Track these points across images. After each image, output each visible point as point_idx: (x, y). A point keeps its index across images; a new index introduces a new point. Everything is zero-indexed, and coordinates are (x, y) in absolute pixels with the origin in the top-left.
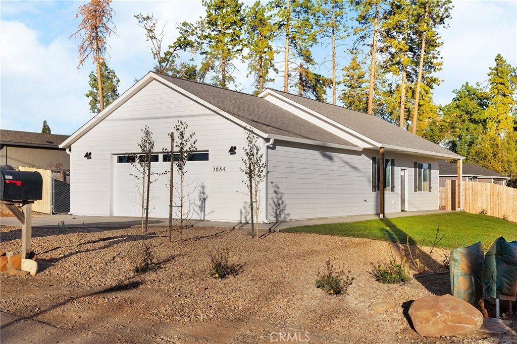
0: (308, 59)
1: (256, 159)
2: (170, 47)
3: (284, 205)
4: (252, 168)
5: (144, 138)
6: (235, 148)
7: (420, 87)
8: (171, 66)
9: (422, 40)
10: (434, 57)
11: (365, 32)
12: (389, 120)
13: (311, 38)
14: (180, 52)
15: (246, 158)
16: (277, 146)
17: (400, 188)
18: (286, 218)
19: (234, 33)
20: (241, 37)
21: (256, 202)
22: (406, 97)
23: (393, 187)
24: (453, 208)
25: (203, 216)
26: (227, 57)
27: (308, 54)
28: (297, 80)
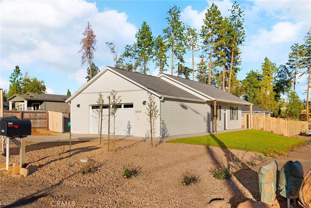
0: (182, 60)
1: (153, 108)
2: (121, 56)
4: (151, 112)
5: (99, 98)
6: (145, 102)
7: (231, 72)
8: (121, 64)
9: (232, 51)
10: (237, 59)
11: (207, 48)
12: (218, 87)
13: (183, 51)
14: (125, 58)
15: (149, 107)
16: (165, 101)
17: (223, 119)
19: (149, 49)
20: (152, 51)
21: (153, 129)
22: (225, 76)
23: (220, 118)
24: (248, 127)
26: (146, 60)
27: (181, 58)
28: (177, 70)
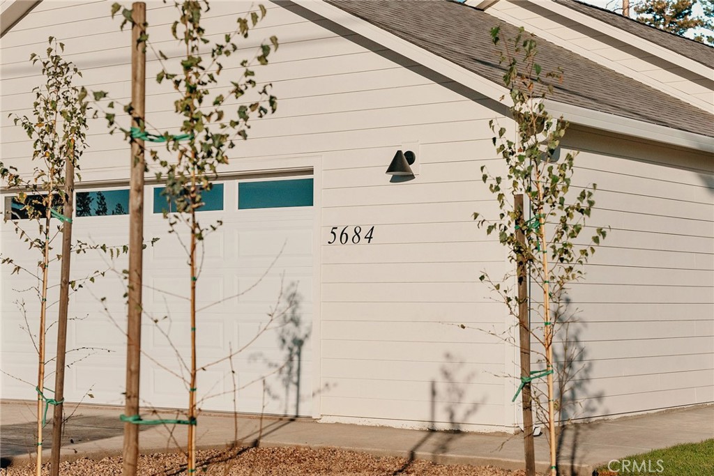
3: (585, 364)
4: (528, 215)
5: (45, 93)
6: (410, 157)
18: (593, 410)
25: (292, 401)
